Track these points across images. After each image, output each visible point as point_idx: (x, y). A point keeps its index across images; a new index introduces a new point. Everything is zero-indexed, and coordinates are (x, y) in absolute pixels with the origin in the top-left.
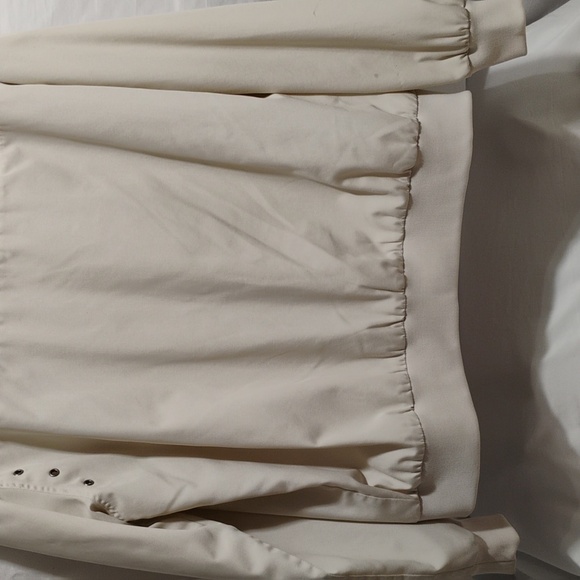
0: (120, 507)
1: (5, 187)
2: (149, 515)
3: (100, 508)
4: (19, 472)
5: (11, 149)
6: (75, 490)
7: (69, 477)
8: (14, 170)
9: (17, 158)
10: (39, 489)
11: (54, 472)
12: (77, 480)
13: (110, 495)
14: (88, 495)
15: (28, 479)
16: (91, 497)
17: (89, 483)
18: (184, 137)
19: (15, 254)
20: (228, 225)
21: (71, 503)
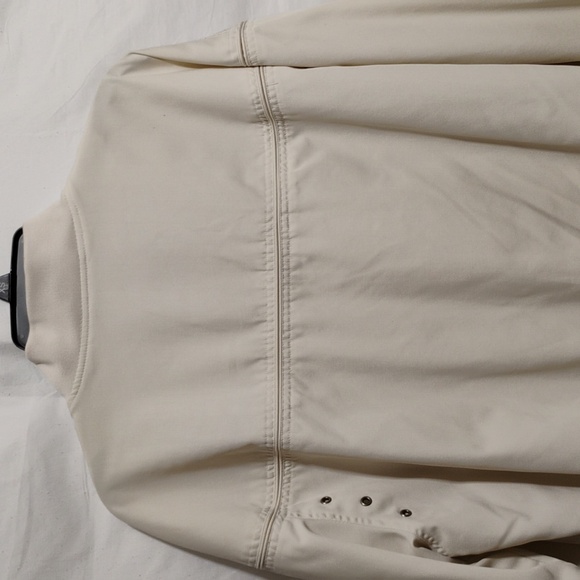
0: (445, 543)
1: (297, 183)
2: (478, 551)
3: (423, 543)
4: (326, 500)
5: (300, 140)
6: (391, 522)
7: (383, 506)
8: (304, 165)
9: (307, 150)
10: (352, 520)
11: (366, 501)
12: (392, 510)
13: (434, 529)
14: (410, 529)
15: (339, 509)
16: (413, 531)
17: (406, 513)
19: (311, 259)
21: (389, 538)
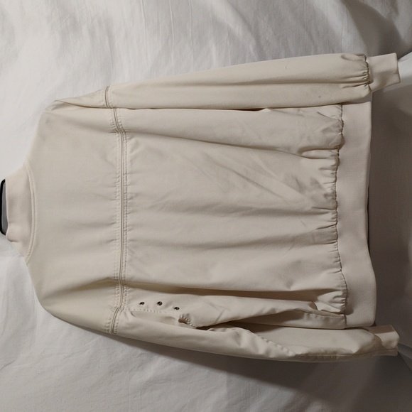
0: (193, 321)
1: (131, 161)
2: (207, 325)
3: (183, 321)
4: (142, 303)
5: (133, 140)
6: (170, 312)
7: (167, 306)
8: (134, 153)
9: (136, 145)
10: (153, 311)
11: (160, 303)
12: (171, 307)
13: (188, 315)
14: (177, 315)
15: (148, 307)
16: (179, 315)
17: (176, 308)
18: (220, 133)
19: (137, 195)
20: (243, 177)
21: (169, 319)
